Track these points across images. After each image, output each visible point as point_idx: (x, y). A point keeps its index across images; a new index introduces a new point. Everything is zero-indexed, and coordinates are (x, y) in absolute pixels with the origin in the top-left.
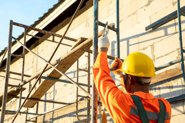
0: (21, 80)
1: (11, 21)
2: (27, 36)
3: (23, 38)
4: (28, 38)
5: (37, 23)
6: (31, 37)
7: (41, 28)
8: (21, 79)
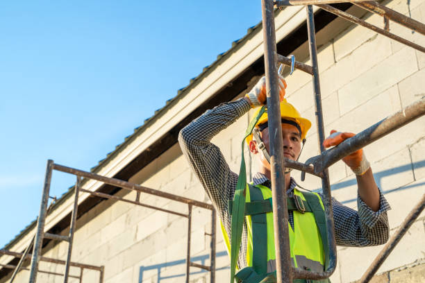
0: (63, 275)
1: (50, 161)
2: (80, 193)
3: (73, 198)
4: (83, 197)
5: (104, 163)
6: (88, 195)
7: (110, 176)
8: (64, 273)
